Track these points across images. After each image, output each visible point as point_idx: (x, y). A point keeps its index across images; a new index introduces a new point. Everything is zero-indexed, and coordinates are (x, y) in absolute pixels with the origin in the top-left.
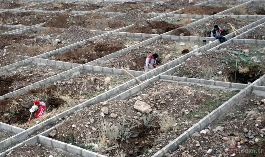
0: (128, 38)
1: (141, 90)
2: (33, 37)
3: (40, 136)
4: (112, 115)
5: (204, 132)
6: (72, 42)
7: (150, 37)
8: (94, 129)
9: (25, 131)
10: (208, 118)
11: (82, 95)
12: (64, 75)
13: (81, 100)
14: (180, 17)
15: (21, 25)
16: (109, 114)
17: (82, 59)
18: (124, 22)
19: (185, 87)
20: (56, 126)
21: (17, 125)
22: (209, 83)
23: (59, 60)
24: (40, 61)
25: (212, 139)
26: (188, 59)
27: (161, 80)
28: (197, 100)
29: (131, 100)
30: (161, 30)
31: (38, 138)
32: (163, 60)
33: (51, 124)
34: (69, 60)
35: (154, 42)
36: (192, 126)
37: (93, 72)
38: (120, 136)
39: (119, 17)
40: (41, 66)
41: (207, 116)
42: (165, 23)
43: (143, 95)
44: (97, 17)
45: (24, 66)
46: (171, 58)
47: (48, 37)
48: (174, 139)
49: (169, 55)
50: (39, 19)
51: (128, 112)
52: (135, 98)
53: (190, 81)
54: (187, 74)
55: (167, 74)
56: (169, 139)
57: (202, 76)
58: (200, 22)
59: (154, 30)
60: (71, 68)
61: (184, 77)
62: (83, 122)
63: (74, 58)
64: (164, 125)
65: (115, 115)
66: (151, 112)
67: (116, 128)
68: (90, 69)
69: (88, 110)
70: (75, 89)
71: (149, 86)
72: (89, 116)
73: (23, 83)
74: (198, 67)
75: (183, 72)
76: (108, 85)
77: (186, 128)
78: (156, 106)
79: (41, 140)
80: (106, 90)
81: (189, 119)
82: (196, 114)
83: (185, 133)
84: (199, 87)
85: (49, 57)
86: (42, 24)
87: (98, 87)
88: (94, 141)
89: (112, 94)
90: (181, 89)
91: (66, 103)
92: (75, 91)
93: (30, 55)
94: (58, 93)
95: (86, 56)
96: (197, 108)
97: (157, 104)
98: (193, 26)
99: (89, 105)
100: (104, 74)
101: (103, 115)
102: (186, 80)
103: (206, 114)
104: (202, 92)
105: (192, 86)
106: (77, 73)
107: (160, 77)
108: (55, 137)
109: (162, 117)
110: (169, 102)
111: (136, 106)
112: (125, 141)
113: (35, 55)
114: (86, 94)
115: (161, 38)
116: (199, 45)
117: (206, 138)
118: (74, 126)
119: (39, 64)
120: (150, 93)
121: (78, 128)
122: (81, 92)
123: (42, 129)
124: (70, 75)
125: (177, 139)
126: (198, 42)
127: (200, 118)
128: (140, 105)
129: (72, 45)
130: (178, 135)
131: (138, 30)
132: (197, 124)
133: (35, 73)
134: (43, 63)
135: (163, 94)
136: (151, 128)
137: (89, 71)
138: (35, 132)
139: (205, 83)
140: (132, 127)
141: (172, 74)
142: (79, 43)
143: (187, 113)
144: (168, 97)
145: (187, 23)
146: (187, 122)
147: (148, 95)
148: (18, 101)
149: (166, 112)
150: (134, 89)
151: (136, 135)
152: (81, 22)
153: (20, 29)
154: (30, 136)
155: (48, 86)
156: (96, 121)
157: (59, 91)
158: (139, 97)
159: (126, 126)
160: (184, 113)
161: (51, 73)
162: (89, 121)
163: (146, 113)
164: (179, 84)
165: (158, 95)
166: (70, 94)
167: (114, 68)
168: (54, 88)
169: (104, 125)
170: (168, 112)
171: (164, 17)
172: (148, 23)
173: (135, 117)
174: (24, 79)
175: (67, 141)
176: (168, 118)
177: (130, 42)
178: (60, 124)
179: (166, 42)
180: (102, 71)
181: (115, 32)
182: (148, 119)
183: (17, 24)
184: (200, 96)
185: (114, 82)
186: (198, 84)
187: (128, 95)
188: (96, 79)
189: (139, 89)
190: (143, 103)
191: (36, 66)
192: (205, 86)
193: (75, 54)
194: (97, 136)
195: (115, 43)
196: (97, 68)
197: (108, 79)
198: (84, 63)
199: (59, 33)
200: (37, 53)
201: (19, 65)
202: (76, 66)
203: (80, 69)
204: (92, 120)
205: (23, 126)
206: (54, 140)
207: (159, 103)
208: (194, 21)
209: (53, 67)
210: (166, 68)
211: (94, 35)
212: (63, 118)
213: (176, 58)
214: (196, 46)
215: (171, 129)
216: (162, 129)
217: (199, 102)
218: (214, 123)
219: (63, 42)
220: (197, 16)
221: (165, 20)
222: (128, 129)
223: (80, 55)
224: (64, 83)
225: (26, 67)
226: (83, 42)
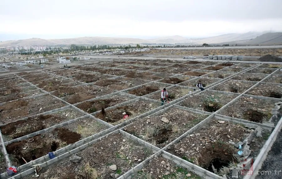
0: (161, 85)
1: (165, 111)
2: (120, 82)
3: (120, 130)
4: (151, 123)
5: (191, 135)
6: (136, 85)
7: (171, 85)
8: (143, 129)
9: (114, 126)
10: (194, 128)
11: (139, 111)
12: (132, 101)
13: (138, 114)
14: (184, 76)
15: (115, 75)
16: (150, 122)
17: (140, 93)
18: (160, 77)
19: (185, 112)
20: (127, 125)
21: (111, 123)
22: (196, 111)
23: (130, 93)
24: (122, 93)
25: (195, 139)
26: (187, 99)
27: (174, 107)
28: (189, 119)
29: (160, 116)
30: (175, 82)
31: (119, 130)
32: (176, 97)
33: (125, 124)
34: (134, 94)
35: (172, 88)
36: (186, 131)
37: (144, 100)
38: (154, 133)
39: (158, 75)
40: (122, 95)
41: (194, 127)
42: (177, 79)
43: (166, 114)
44: (148, 74)
45: (115, 95)
46: (179, 97)
47: (126, 82)
48: (178, 137)
49: (178, 95)
50: (123, 73)
51: (159, 122)
52: (162, 115)
53: (187, 109)
54: (186, 105)
55: (177, 104)
56: (176, 137)
57: (193, 107)
58: (193, 79)
59: (172, 82)
60: (135, 98)
61: (184, 107)
62: (139, 125)
63: (137, 93)
64: (174, 130)
65: (153, 123)
66: (169, 123)
67: (153, 129)
68: (143, 99)
69: (141, 120)
70: (136, 108)
71: (169, 109)
72: (142, 123)
73: (114, 103)
74: (191, 103)
75: (184, 104)
76: (151, 107)
77: (184, 132)
78: (171, 120)
79: (120, 131)
80: (150, 110)
81: (185, 127)
82: (188, 125)
83: (183, 135)
84: (191, 112)
85: (126, 91)
86: (124, 75)
87: (146, 108)
88: (143, 135)
89: (152, 112)
90: (183, 113)
91: (132, 114)
92: (136, 109)
93: (118, 90)
94: (129, 110)
95: (142, 93)
96: (189, 123)
97: (171, 119)
98: (190, 81)
99: (142, 117)
100: (149, 102)
101: (148, 123)
102: (185, 108)
103: (193, 126)
104: (192, 114)
105: (188, 111)
106: (138, 100)
107: (174, 106)
108: (126, 131)
109: (174, 126)
110: (177, 118)
111: (162, 120)
112: (156, 135)
113: (120, 90)
114: (141, 111)
115: (175, 86)
116: (192, 91)
117: (193, 138)
118: (135, 127)
119: (122, 94)
120: (169, 113)
121: (136, 128)
122: (139, 110)
123: (121, 126)
124: (134, 101)
125: (180, 137)
126: (191, 89)
127: (190, 128)
128: (164, 119)
129: (136, 87)
130: (180, 135)
131: (165, 82)
132: (189, 131)
133: (120, 99)
134: (124, 94)
135: (175, 115)
136: (168, 130)
137: (143, 100)
138: (118, 128)
139: (193, 110)
140: (160, 129)
141: (179, 104)
142: (139, 86)
143: (185, 125)
144: (177, 116)
145: (187, 79)
146: (184, 129)
147: (168, 114)
148: (112, 112)
149: (175, 123)
150: (162, 110)
151: (162, 133)
152: (141, 76)
153: (115, 77)
154: (116, 129)
155: (125, 106)
156: (144, 125)
157: (129, 108)
158: (164, 115)
159: (157, 128)
160: (183, 124)
161: (126, 99)
162: (141, 125)
163: (166, 123)
164: (182, 110)
165: (172, 115)
166: (134, 110)
167: (154, 100)
168: (127, 107)
169: (148, 128)
170: (176, 123)
171: (177, 76)
172: (170, 78)
173: (162, 125)
174: (115, 101)
175: (131, 134)
176: (177, 127)
177: (162, 87)
178: (129, 125)
179: (178, 88)
180: (149, 100)
181: (155, 82)
182: (167, 126)
183: (113, 75)
184: (191, 117)
185: (153, 106)
186: (191, 111)
187: (159, 113)
188: (145, 105)
189: (164, 111)
190: (165, 118)
191: (120, 95)
192: (194, 112)
193: (137, 91)
194: (144, 132)
195: (155, 87)
196: (146, 99)
197: (151, 105)
198: (141, 95)
199: (131, 80)
200: (121, 89)
201: (113, 94)
202: (137, 97)
203: (139, 99)
204: (143, 125)
205: (113, 124)
206: (126, 132)
207: (172, 119)
208: (190, 79)
209: (128, 97)
210: (177, 101)
211: (146, 83)
212: (130, 122)
213: (182, 97)
214: (191, 92)
215: (177, 132)
216: (173, 131)
217: (190, 120)
218: (197, 131)
219: (132, 85)
220: (192, 76)
221: (177, 77)
222: (158, 130)
223: (139, 92)
224: (132, 105)
225: (116, 96)
226: (141, 85)
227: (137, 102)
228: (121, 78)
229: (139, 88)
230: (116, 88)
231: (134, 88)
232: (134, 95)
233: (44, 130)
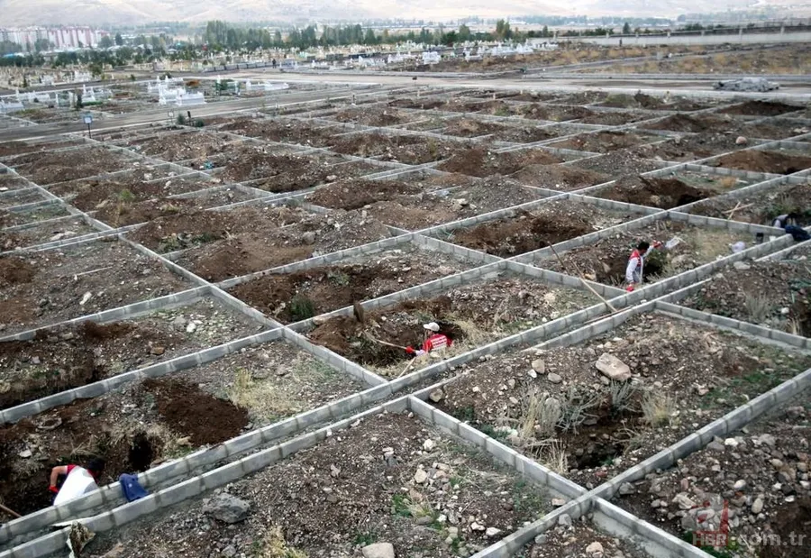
0: (600, 210)
1: (614, 328)
2: (417, 191)
3: (412, 397)
4: (550, 377)
5: (732, 441)
6: (490, 207)
7: (645, 213)
8: (514, 400)
9: (386, 383)
10: (745, 412)
11: (498, 322)
12: (467, 277)
13: (494, 333)
14: (715, 173)
15: (396, 163)
16: (546, 374)
17: (504, 245)
18: (596, 175)
19: (706, 334)
20: (445, 381)
21: (373, 367)
22: (759, 332)
23: (461, 243)
24: (423, 238)
25: (748, 460)
26: (720, 275)
27: (656, 312)
28: (726, 366)
29: (590, 350)
30: (669, 198)
31: (408, 401)
32: (667, 268)
33: (434, 376)
34: (479, 246)
35: (653, 224)
36: (709, 421)
37: (523, 275)
38: (561, 420)
39: (587, 164)
40: (427, 251)
41: (745, 407)
42: (679, 184)
43: (616, 339)
44: (543, 159)
45: (395, 247)
46: (683, 266)
47: (445, 192)
48: (669, 444)
49: (681, 258)
50: (431, 152)
51: (583, 374)
52: (601, 346)
53: (719, 322)
54: (713, 306)
55: (672, 300)
56: (659, 443)
57: (745, 313)
58: (756, 189)
59: (655, 198)
60: (483, 263)
61: (706, 313)
62: (494, 384)
63: (489, 243)
64: (653, 412)
65: (557, 378)
66: (630, 380)
67: (554, 402)
68: (519, 270)
69: (505, 361)
70: (486, 310)
71: (634, 320)
72: (508, 373)
73: (392, 284)
74: (739, 295)
75: (705, 300)
76: (550, 308)
77: (696, 425)
78: (639, 369)
79: (414, 406)
80: (544, 319)
81: (705, 405)
82: (720, 396)
83: (693, 436)
84: (734, 337)
85: (443, 235)
86: (436, 163)
87: (529, 312)
88: (512, 425)
89: (557, 330)
90: (697, 340)
91: (466, 336)
92: (487, 315)
93: (409, 228)
94: (453, 315)
95: (513, 241)
96: (724, 385)
97: (642, 364)
98: (740, 195)
99: (508, 348)
100: (543, 284)
101: (534, 375)
102: (709, 319)
103: (741, 401)
104: (740, 348)
105: (721, 333)
106: (493, 275)
107: (655, 306)
108: (439, 404)
109: (651, 393)
110: (668, 363)
111: (600, 365)
112: (570, 431)
113: (417, 227)
114: (505, 322)
115: (667, 218)
116: (746, 240)
117: (736, 455)
118: (476, 389)
119: (423, 247)
120: (632, 338)
121: (484, 395)
122: (496, 318)
123: (417, 384)
124: (478, 279)
125: (675, 447)
126: (745, 235)
127: (728, 407)
128: (608, 363)
129: (489, 214)
130: (680, 438)
131: (621, 196)
132: (720, 421)
133: (414, 267)
134: (431, 245)
135: (658, 345)
136: (626, 413)
137: (516, 274)
138: (405, 388)
139: (749, 330)
140: (588, 405)
141: (682, 302)
142: (502, 211)
143: (703, 392)
144: (668, 353)
145: (728, 187)
146: (699, 412)
147: (626, 342)
148: (379, 321)
149: (658, 384)
150: (599, 324)
151: (593, 422)
152: (512, 167)
153: (396, 171)
154: (395, 394)
155: (436, 296)
156: (518, 384)
157: (456, 309)
158: (608, 344)
159: (576, 401)
160: (696, 390)
161: (444, 269)
162: (506, 383)
163: (617, 381)
164: (694, 326)
165: (646, 347)
166: (475, 317)
167: (565, 275)
168: (447, 302)
169: (534, 395)
170: (664, 383)
171: (678, 170)
172: (644, 181)
173: (597, 386)
174: (393, 276)
175: (460, 415)
176: (665, 400)
177: (604, 220)
178: (451, 379)
179: (678, 227)
180: (542, 277)
181: (574, 194)
182: (622, 394)
183: (389, 159)
184: (735, 360)
185: (561, 303)
186: (734, 331)
187: (588, 334)
188: (527, 295)
189: (611, 326)
190: (615, 360)
191: (417, 250)
192: (749, 336)
193: (492, 234)
194: (517, 415)
195: (572, 218)
196: (532, 269)
197: (550, 297)
198: (507, 254)
199: (467, 185)
200: (421, 223)
201: (386, 245)
202: (491, 260)
203: (500, 268)
204: (512, 382)
205: (384, 371)
206: (438, 411)
207: (647, 362)
208: (742, 185)
209: (449, 257)
210: (672, 286)
211: (532, 198)
212: (458, 368)
213: (695, 266)
214: (740, 244)
215: (665, 422)
216: (647, 418)
217: (731, 371)
218: (758, 422)
219: (472, 206)
220: (751, 174)
221: (681, 177)
222: (579, 409)
223: (501, 237)
224: (466, 295)
225: (399, 251)
226: (510, 209)
227: (489, 281)
228: (421, 175)
229: (502, 219)
230: (400, 219)
231: (477, 222)
232: (478, 254)
233: (102, 385)
